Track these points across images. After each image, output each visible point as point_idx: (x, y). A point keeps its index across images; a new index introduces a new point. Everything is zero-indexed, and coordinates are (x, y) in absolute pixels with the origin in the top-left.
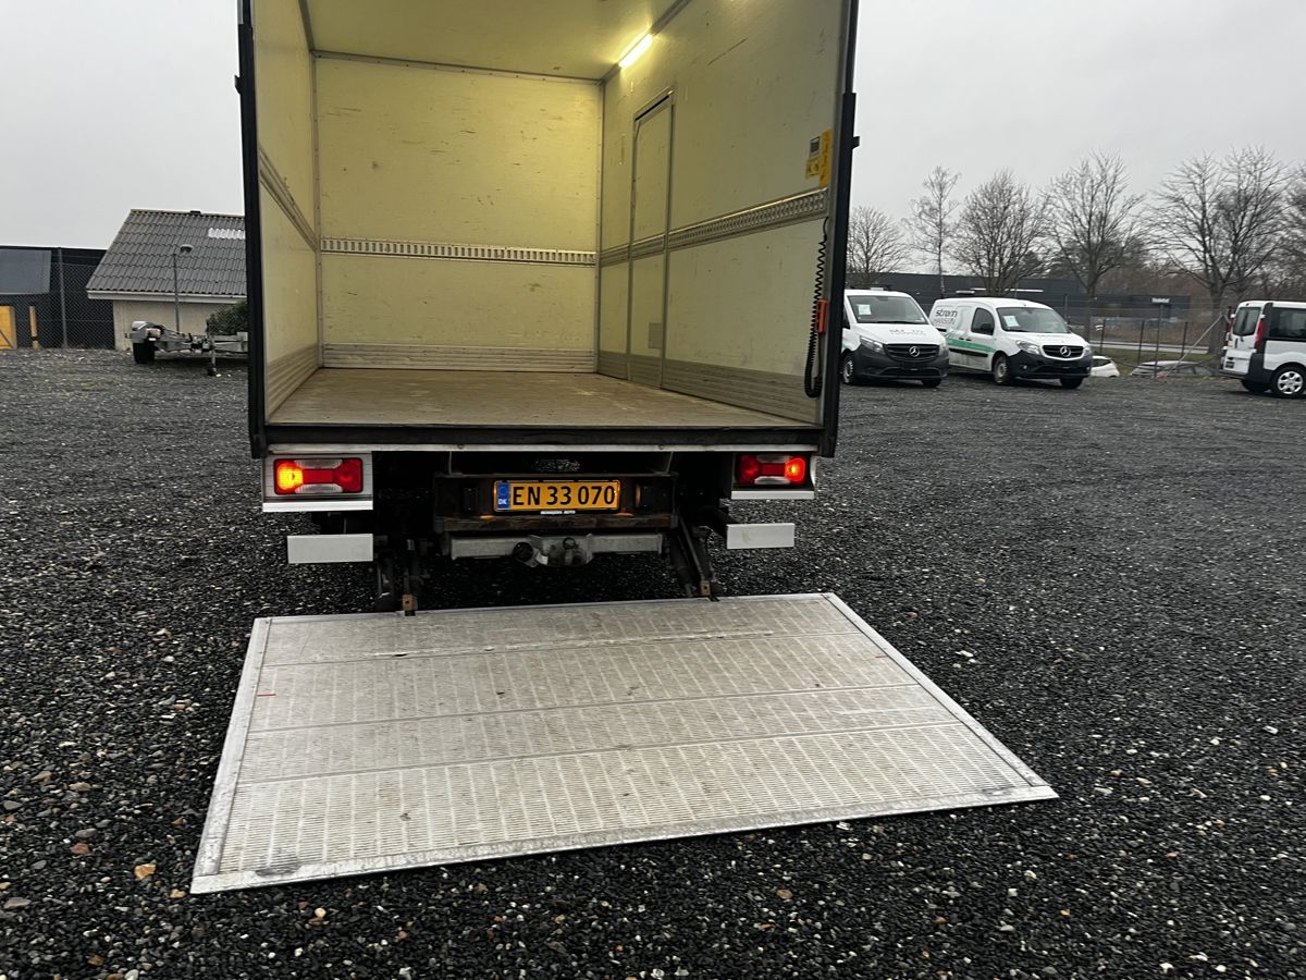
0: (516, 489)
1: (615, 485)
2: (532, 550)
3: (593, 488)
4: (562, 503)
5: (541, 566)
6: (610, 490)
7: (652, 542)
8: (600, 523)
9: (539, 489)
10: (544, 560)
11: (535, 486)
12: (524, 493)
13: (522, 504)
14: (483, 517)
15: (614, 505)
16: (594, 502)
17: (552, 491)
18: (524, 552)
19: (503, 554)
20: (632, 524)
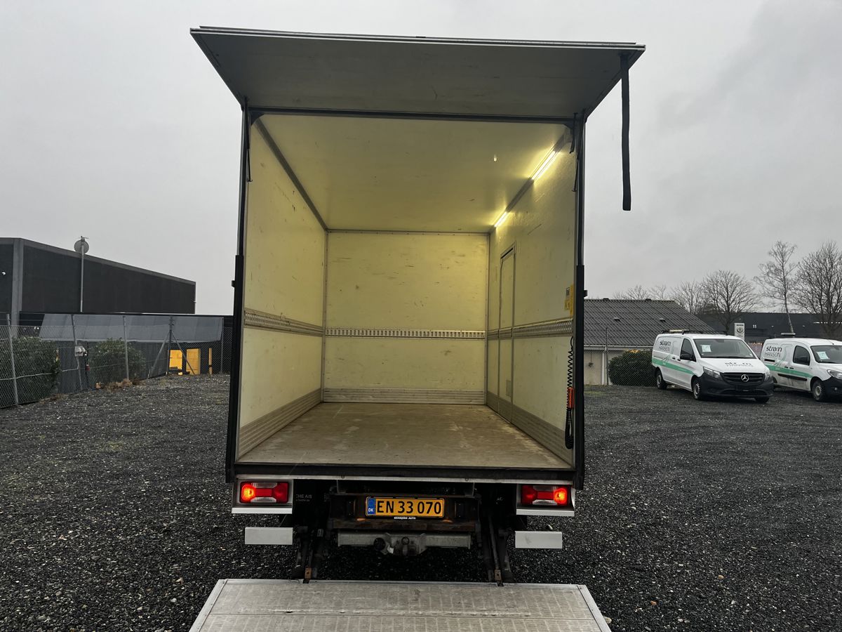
0: (379, 502)
1: (442, 502)
2: (384, 543)
3: (427, 503)
4: (408, 512)
5: (389, 554)
6: (438, 505)
7: (464, 541)
8: (428, 526)
9: (393, 502)
10: (391, 551)
11: (391, 501)
12: (384, 505)
13: (383, 512)
14: (359, 520)
15: (441, 515)
16: (428, 512)
17: (401, 504)
18: (380, 544)
19: (369, 544)
20: (450, 529)
